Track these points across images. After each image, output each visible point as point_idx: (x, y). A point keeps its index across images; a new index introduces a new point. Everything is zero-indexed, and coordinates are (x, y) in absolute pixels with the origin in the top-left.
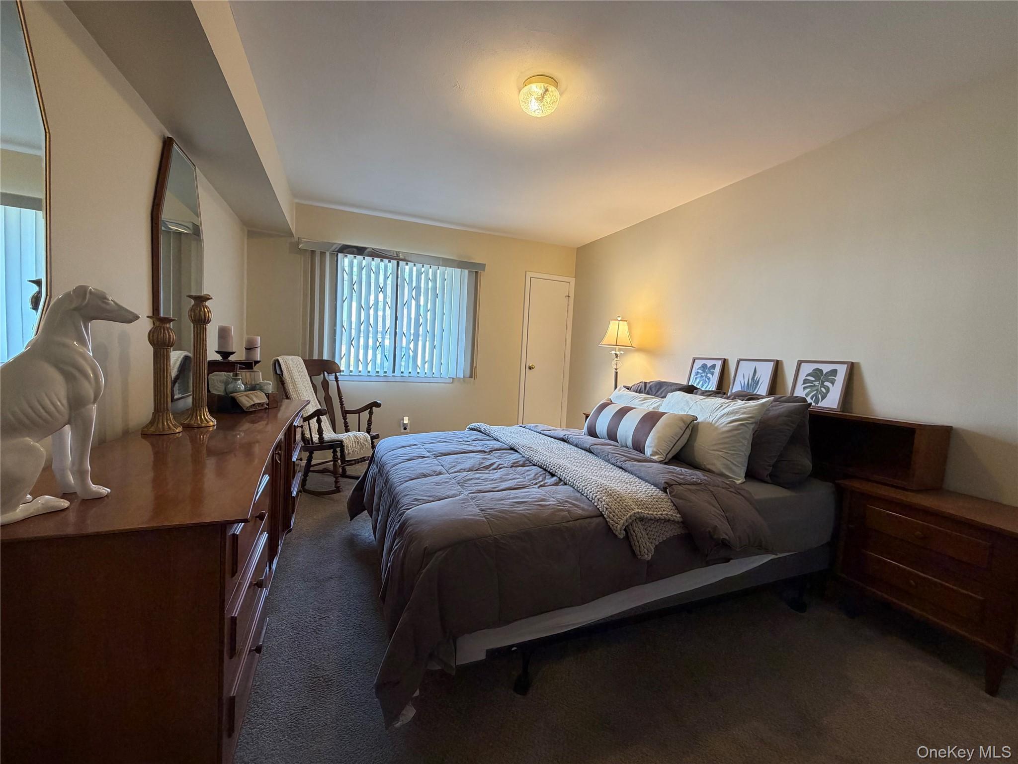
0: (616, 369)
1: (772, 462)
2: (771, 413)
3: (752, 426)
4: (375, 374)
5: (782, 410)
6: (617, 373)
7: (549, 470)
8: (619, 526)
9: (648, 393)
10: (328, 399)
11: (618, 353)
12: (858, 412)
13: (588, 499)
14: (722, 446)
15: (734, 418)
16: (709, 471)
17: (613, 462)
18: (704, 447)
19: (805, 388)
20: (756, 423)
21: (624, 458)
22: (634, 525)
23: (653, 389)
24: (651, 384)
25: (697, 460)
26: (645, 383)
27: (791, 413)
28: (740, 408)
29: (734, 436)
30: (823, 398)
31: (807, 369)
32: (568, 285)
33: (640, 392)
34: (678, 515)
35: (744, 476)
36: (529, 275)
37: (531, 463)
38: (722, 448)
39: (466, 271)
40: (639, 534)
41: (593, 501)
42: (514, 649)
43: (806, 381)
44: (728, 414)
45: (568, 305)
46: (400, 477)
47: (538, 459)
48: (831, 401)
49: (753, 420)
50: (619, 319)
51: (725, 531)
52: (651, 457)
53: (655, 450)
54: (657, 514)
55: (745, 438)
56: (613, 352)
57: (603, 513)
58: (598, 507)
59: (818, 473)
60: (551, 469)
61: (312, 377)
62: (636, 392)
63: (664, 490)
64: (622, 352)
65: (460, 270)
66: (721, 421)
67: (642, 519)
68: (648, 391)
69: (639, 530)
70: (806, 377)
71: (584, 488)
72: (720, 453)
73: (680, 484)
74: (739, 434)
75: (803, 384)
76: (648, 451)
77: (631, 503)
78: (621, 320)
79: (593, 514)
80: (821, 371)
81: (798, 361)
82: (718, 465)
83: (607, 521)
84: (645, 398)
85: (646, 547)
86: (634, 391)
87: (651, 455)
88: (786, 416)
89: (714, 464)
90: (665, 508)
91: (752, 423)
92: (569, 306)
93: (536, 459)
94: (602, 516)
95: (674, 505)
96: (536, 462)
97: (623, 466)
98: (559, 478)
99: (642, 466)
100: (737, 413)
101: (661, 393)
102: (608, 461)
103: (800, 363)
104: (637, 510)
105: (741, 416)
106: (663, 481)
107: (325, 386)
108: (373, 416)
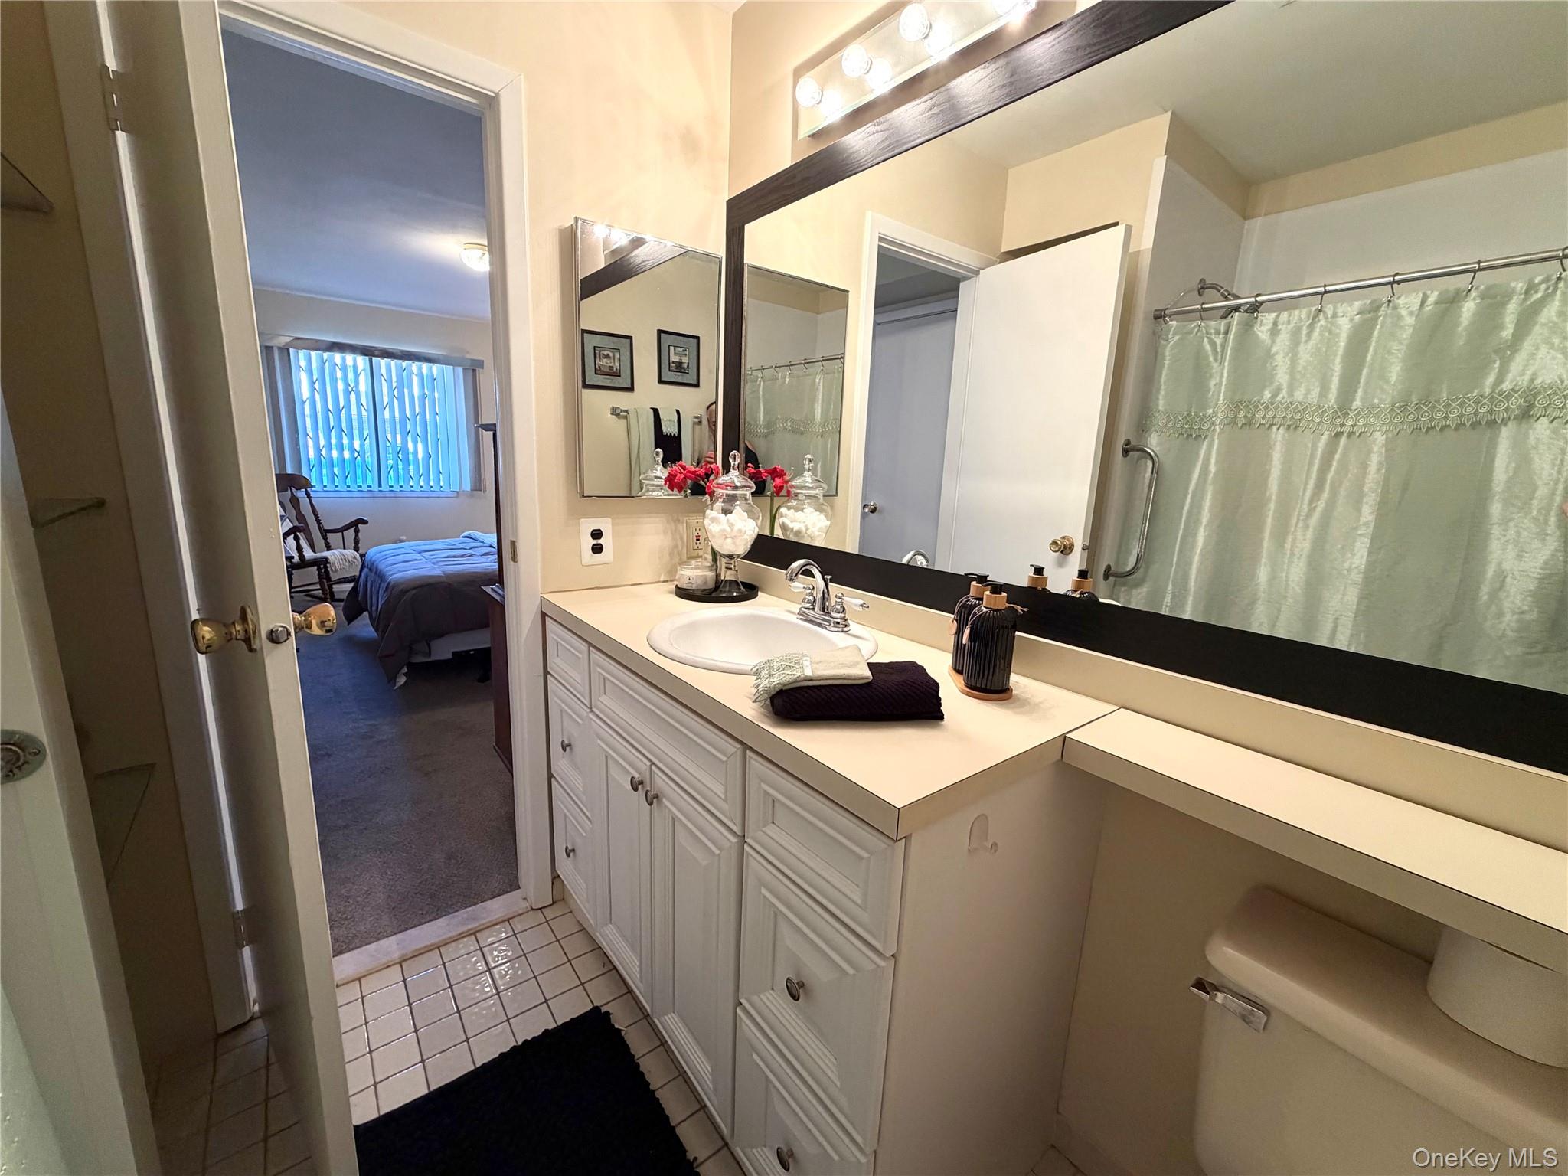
4: (357, 489)
10: (301, 517)
42: (472, 653)
65: (452, 367)
107: (295, 502)
108: (360, 534)
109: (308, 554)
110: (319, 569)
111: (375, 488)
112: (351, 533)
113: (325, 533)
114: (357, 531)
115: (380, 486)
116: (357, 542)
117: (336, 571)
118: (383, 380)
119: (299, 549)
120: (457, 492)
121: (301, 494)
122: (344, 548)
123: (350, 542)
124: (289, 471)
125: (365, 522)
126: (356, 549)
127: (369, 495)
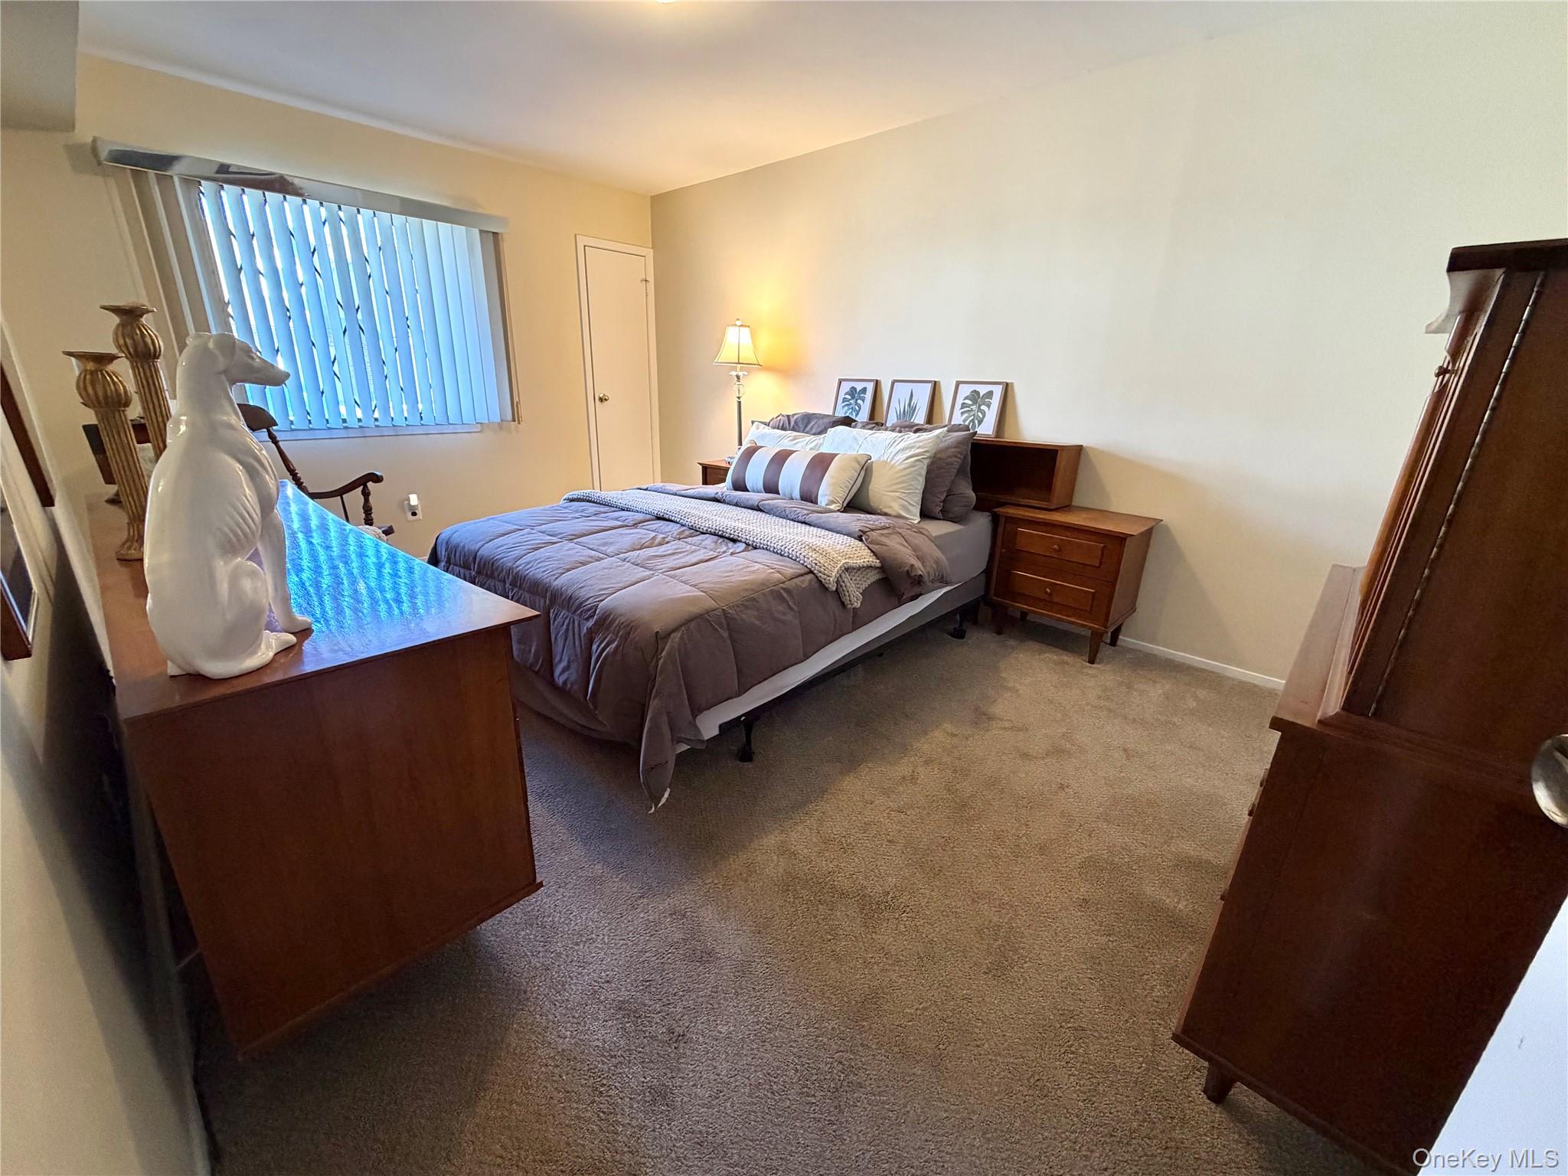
0: (739, 398)
1: (943, 498)
2: (942, 445)
3: (926, 462)
5: (951, 440)
6: (740, 402)
7: (727, 535)
8: (831, 579)
9: (794, 430)
11: (740, 374)
12: (1010, 437)
13: (791, 558)
14: (899, 486)
15: (910, 453)
16: (886, 514)
17: (793, 517)
18: (880, 491)
19: (962, 413)
20: (930, 457)
21: (806, 512)
22: (843, 575)
23: (800, 424)
24: (796, 417)
25: (872, 504)
26: (788, 416)
27: (960, 443)
28: (915, 442)
29: (910, 474)
30: (979, 424)
31: (965, 391)
32: (643, 263)
33: (783, 428)
34: (878, 561)
35: (918, 514)
36: (582, 241)
37: (697, 531)
38: (900, 489)
39: (476, 232)
40: (848, 584)
41: (798, 560)
42: (743, 718)
43: (964, 405)
44: (904, 449)
45: (647, 295)
46: (545, 571)
47: (707, 525)
48: (986, 429)
49: (928, 454)
50: (738, 323)
51: (920, 569)
52: (828, 507)
53: (831, 498)
54: (860, 562)
55: (920, 475)
56: (734, 373)
57: (813, 569)
58: (805, 564)
59: (980, 507)
60: (731, 534)
62: (778, 428)
63: (860, 539)
64: (746, 373)
65: (465, 227)
66: (896, 458)
67: (848, 569)
68: (793, 427)
69: (846, 577)
70: (965, 399)
71: (783, 548)
72: (897, 494)
73: (873, 530)
74: (914, 471)
75: (961, 409)
76: (823, 501)
77: (836, 555)
78: (741, 326)
79: (802, 572)
80: (978, 393)
81: (957, 382)
82: (896, 508)
83: (817, 577)
84: (795, 436)
85: (854, 596)
86: (774, 428)
87: (827, 505)
88: (955, 447)
89: (890, 507)
90: (862, 556)
91: (926, 458)
92: (648, 297)
93: (704, 525)
94: (811, 572)
95: (872, 551)
96: (705, 529)
97: (807, 521)
98: (745, 543)
99: (829, 517)
100: (912, 447)
101: (812, 428)
102: (786, 517)
103: (958, 383)
104: (844, 561)
105: (918, 451)
106: (857, 530)
114: (366, 494)
116: (368, 510)
125: (377, 479)
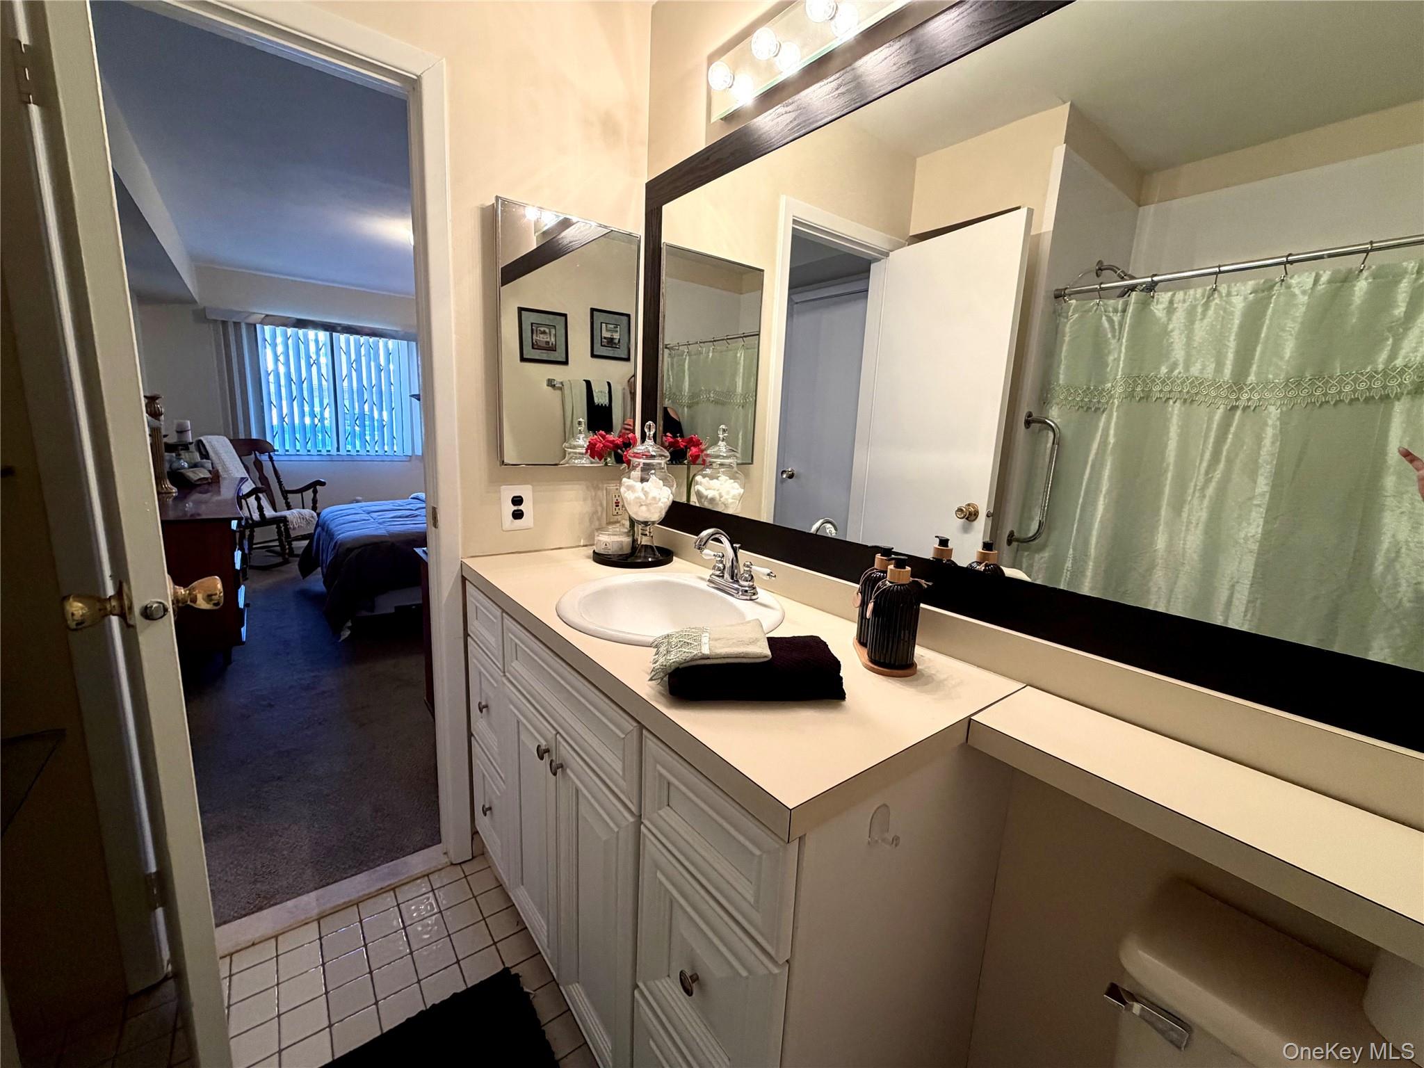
4: (316, 453)
10: (263, 479)
39: (414, 344)
61: (243, 458)
107: (259, 465)
108: (317, 495)
109: (269, 513)
110: (279, 528)
111: (334, 452)
112: (309, 494)
113: (285, 493)
114: (315, 492)
115: (338, 450)
116: (315, 501)
117: (294, 529)
118: (342, 353)
119: (260, 508)
120: (410, 456)
121: (264, 458)
122: (303, 508)
123: (309, 502)
124: (254, 436)
125: (323, 484)
126: (314, 508)
127: (328, 458)
